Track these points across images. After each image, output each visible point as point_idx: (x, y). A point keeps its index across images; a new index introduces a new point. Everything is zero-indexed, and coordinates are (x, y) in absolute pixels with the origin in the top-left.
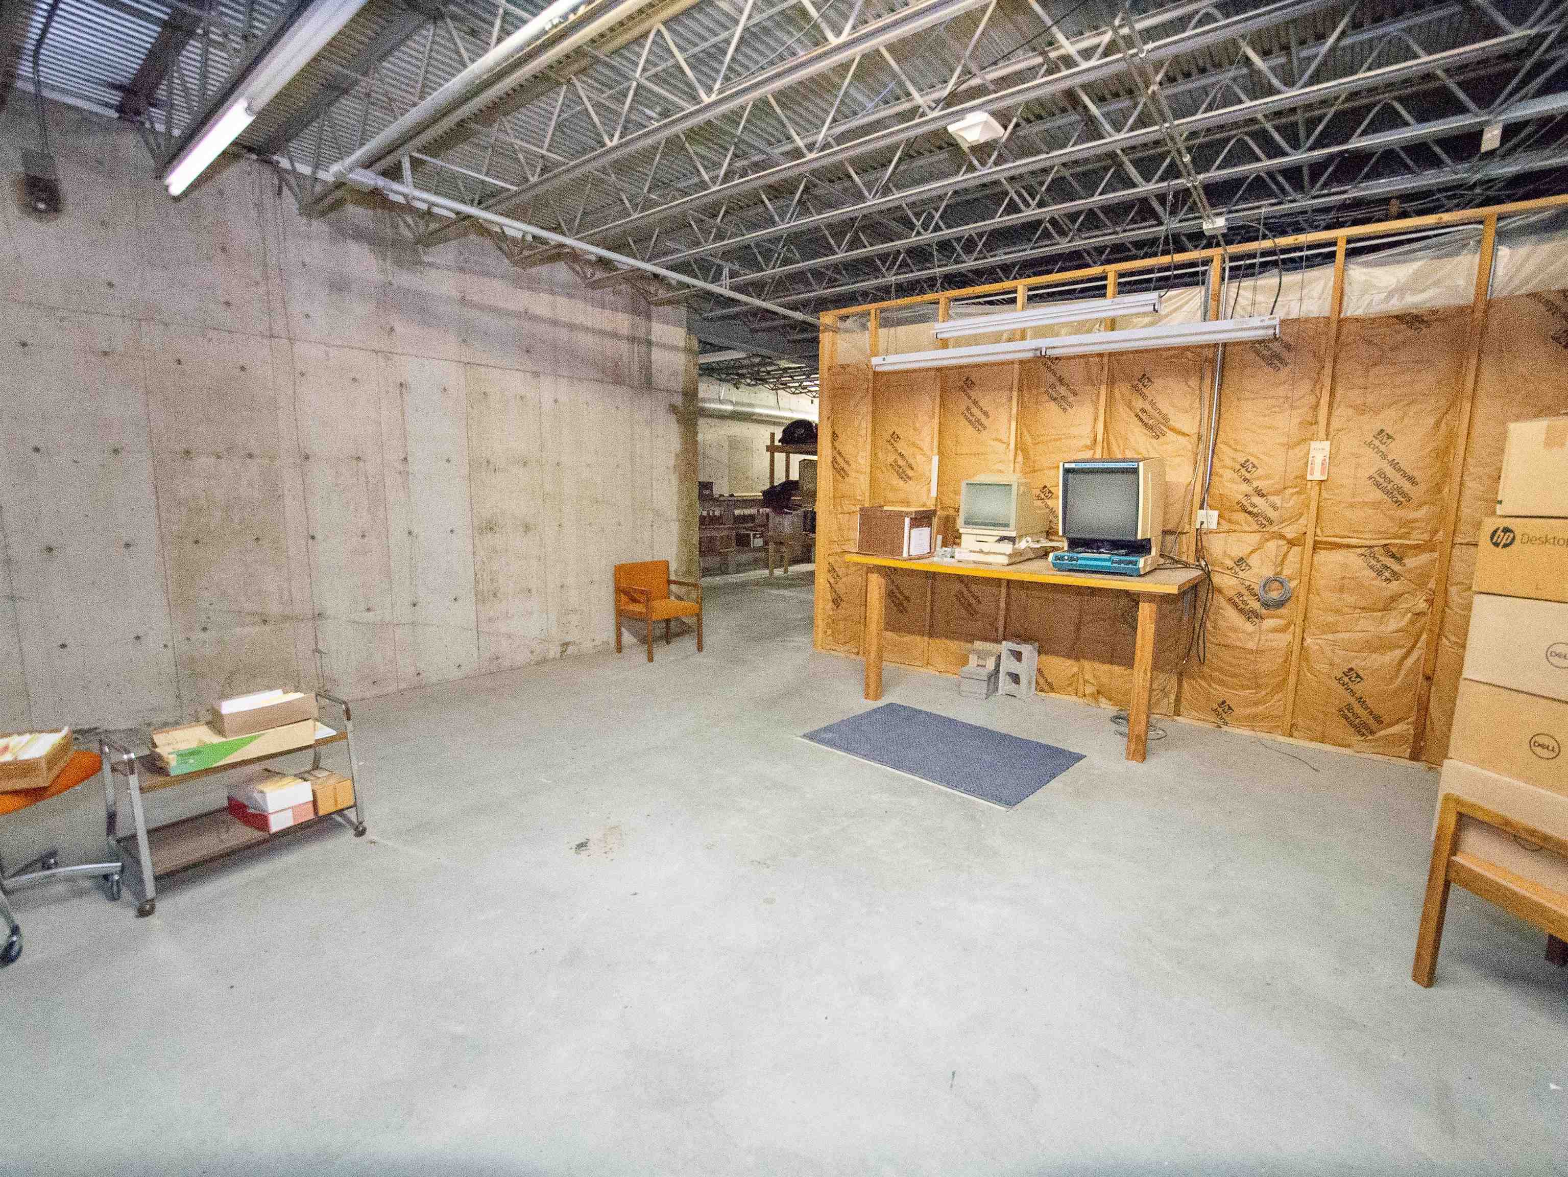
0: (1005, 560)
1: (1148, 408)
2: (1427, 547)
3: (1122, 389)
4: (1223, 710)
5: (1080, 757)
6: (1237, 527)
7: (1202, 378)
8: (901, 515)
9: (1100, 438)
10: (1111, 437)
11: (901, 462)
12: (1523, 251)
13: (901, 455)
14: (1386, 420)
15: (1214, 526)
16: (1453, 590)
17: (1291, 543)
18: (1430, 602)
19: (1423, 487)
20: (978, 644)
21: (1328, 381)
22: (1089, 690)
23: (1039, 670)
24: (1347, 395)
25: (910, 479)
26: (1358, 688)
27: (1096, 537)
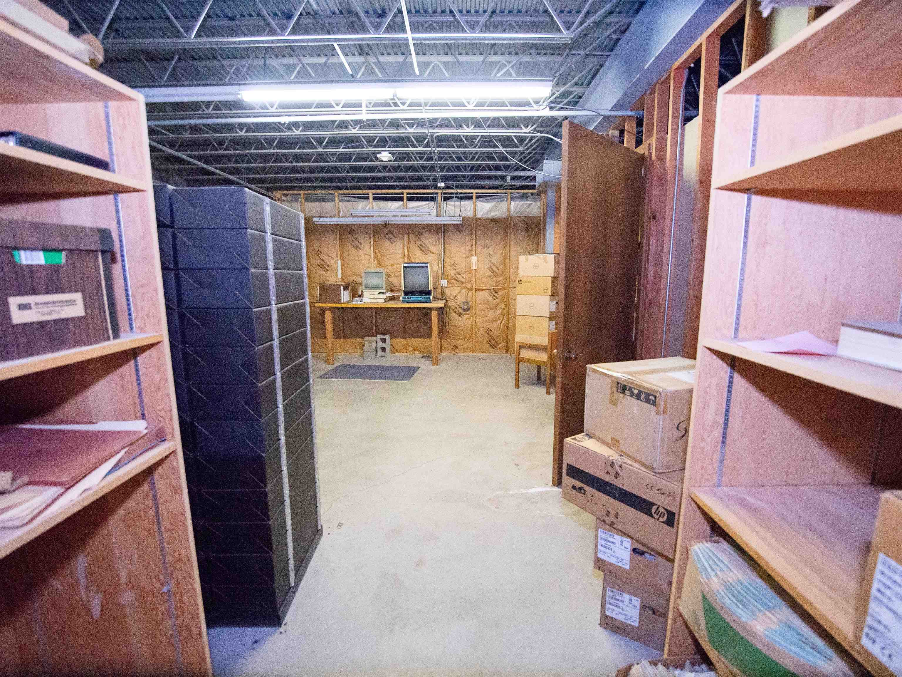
0: (383, 301)
1: (422, 244)
2: (504, 288)
3: (412, 237)
4: (455, 348)
5: (418, 368)
6: (453, 285)
7: (438, 234)
8: (339, 286)
9: (406, 254)
10: (410, 255)
11: (323, 263)
12: (517, 203)
13: (323, 260)
14: (490, 250)
15: (446, 285)
16: (510, 301)
17: (469, 290)
18: (506, 305)
19: (501, 271)
20: (366, 338)
21: (474, 237)
22: (411, 349)
23: (392, 345)
24: (479, 241)
25: (328, 270)
26: (492, 334)
27: (414, 290)
